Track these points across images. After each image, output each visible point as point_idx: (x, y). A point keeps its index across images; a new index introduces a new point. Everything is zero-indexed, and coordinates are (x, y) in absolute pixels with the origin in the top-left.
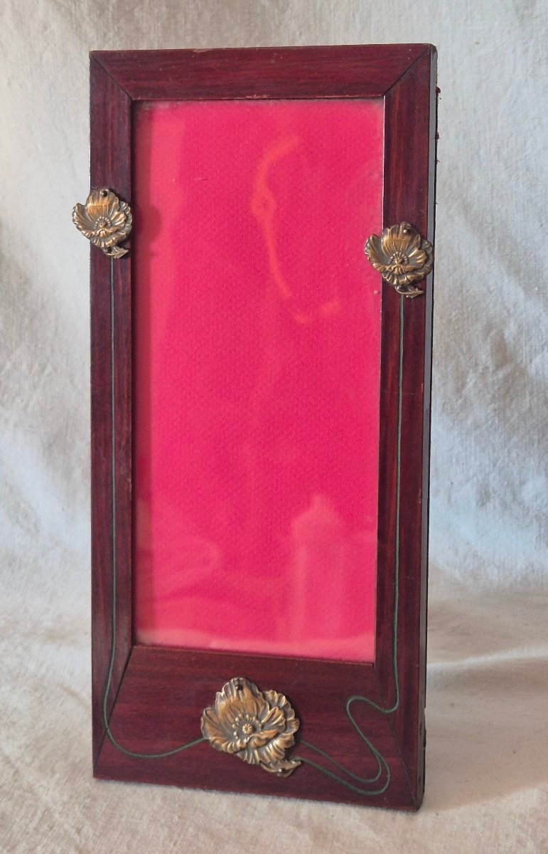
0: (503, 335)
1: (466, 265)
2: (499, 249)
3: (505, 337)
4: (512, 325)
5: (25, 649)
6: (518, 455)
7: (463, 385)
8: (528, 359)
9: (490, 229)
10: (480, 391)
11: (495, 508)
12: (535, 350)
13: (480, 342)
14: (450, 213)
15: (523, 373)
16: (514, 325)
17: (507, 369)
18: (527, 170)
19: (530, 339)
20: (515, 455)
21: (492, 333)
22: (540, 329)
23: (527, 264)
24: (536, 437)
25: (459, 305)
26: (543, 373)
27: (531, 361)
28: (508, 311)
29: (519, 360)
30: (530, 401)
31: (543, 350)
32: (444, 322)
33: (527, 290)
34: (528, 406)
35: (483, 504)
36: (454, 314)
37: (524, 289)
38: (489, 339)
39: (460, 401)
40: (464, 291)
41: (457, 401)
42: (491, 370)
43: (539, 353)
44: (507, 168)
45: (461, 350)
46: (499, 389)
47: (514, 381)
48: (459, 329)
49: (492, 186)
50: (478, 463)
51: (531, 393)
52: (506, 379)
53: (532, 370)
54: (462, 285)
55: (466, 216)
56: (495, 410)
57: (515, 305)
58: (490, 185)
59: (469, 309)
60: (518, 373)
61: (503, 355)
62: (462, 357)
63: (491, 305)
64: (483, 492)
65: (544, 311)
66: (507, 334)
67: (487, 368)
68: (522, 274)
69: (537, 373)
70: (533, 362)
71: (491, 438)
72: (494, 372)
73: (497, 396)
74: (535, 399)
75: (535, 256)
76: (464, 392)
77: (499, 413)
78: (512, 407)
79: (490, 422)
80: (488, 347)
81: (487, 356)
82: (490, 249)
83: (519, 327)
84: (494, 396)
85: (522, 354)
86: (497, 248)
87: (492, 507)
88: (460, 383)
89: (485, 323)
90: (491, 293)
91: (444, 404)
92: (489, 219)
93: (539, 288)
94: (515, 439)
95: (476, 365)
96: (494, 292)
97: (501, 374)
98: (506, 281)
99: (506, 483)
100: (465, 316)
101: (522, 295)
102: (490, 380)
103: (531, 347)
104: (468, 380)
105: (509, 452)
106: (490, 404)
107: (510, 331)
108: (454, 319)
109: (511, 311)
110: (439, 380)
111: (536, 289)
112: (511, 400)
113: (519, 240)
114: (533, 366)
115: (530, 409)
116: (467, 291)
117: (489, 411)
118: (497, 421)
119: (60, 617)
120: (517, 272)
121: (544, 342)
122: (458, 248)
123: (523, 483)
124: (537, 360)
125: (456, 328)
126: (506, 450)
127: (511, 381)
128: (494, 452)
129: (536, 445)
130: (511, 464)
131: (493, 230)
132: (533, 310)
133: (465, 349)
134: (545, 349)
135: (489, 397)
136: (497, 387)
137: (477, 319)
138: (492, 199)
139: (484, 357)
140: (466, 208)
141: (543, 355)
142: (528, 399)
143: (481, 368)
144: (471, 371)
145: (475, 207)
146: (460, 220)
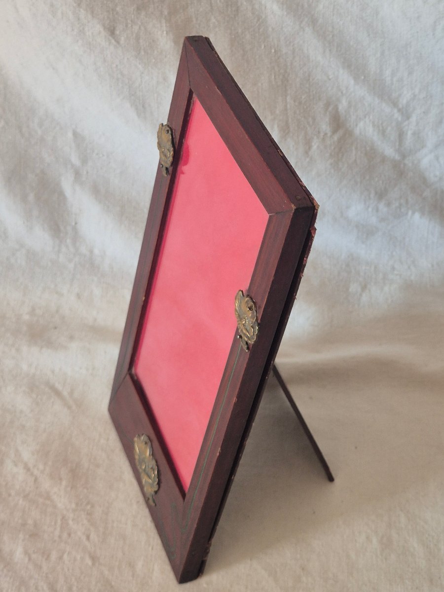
0: (338, 108)
1: (312, 61)
2: (337, 51)
3: (339, 110)
4: (344, 101)
6: (346, 192)
7: (310, 148)
8: (355, 124)
9: (331, 36)
10: (321, 152)
12: (360, 118)
13: (322, 116)
14: (302, 25)
15: (351, 134)
16: (346, 101)
17: (340, 133)
19: (357, 111)
20: (344, 192)
21: (330, 109)
22: (364, 104)
23: (357, 60)
24: (359, 180)
25: (307, 90)
26: (365, 134)
27: (357, 125)
28: (342, 93)
29: (348, 125)
30: (355, 155)
31: (365, 117)
32: (297, 104)
33: (356, 79)
34: (354, 158)
36: (303, 97)
37: (354, 78)
38: (328, 113)
39: (308, 160)
40: (311, 80)
41: (305, 160)
42: (329, 135)
43: (362, 120)
45: (308, 123)
46: (334, 149)
47: (344, 142)
48: (307, 108)
49: (334, 6)
51: (356, 148)
52: (339, 140)
53: (357, 131)
54: (309, 76)
55: (314, 28)
56: (331, 164)
57: (347, 88)
58: (332, 6)
59: (314, 92)
60: (347, 135)
61: (338, 123)
62: (309, 128)
63: (330, 89)
65: (368, 92)
66: (340, 108)
67: (326, 134)
68: (353, 68)
69: (360, 134)
71: (328, 182)
72: (331, 136)
73: (333, 154)
74: (359, 153)
75: (363, 55)
76: (310, 153)
77: (334, 166)
78: (344, 160)
79: (328, 173)
80: (327, 120)
82: (330, 50)
83: (349, 103)
84: (331, 155)
85: (351, 121)
86: (335, 49)
88: (308, 147)
89: (325, 102)
91: (296, 163)
92: (330, 29)
93: (365, 77)
94: (345, 182)
95: (319, 132)
96: (332, 80)
97: (336, 138)
99: (337, 207)
100: (311, 97)
101: (352, 82)
102: (328, 142)
103: (357, 116)
104: (313, 144)
105: (340, 190)
106: (329, 160)
107: (343, 105)
108: (303, 102)
109: (344, 92)
110: (293, 146)
111: (363, 78)
112: (343, 155)
113: (351, 43)
114: (358, 129)
115: (355, 160)
116: (313, 79)
117: (327, 165)
118: (332, 171)
120: (349, 66)
121: (366, 113)
122: (307, 50)
124: (361, 124)
125: (305, 107)
126: (338, 189)
127: (342, 142)
129: (359, 184)
130: (341, 197)
131: (333, 36)
132: (360, 91)
133: (311, 123)
134: (367, 118)
135: (328, 155)
136: (333, 148)
137: (320, 99)
138: (333, 15)
139: (325, 126)
140: (314, 22)
141: (365, 122)
142: (354, 152)
143: (322, 134)
144: (315, 137)
145: (320, 21)
146: (309, 30)
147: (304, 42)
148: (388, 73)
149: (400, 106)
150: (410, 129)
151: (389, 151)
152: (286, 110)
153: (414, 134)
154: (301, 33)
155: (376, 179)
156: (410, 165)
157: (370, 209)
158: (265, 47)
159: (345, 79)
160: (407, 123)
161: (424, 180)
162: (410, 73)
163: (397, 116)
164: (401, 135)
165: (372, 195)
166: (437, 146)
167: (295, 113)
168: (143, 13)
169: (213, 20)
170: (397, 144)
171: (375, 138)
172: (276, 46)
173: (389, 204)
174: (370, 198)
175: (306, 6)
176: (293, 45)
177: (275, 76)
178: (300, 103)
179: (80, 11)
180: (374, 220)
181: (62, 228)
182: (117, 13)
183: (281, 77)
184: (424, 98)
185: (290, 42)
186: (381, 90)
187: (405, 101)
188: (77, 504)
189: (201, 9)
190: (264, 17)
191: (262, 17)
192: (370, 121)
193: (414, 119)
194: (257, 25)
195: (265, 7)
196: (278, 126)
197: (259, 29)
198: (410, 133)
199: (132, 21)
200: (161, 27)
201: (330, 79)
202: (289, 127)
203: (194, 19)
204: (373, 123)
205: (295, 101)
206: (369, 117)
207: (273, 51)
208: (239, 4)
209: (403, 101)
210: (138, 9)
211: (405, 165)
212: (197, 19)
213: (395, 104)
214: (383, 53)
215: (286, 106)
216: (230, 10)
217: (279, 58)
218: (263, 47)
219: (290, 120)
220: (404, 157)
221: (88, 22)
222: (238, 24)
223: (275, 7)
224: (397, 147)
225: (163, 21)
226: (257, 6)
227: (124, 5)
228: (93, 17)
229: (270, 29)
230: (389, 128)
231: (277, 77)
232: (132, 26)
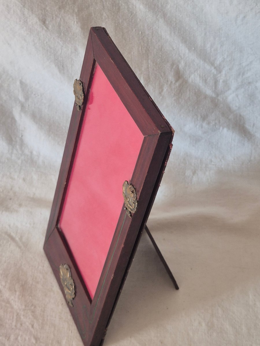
1: (164, 39)
2: (178, 33)
3: (180, 68)
6: (184, 116)
7: (162, 90)
8: (189, 76)
9: (175, 24)
10: (169, 92)
12: (192, 72)
13: (169, 71)
14: (157, 18)
15: (186, 82)
16: (183, 63)
17: (180, 81)
19: (190, 68)
21: (174, 67)
22: (194, 64)
23: (190, 38)
24: (191, 109)
25: (161, 56)
26: (195, 82)
27: (190, 77)
28: (181, 58)
29: (185, 77)
30: (189, 94)
31: (195, 72)
32: (154, 64)
33: (190, 49)
34: (188, 96)
36: (158, 60)
37: (188, 48)
38: (173, 70)
39: (161, 97)
40: (163, 50)
41: (159, 97)
42: (173, 83)
43: (193, 74)
45: (161, 76)
46: (177, 91)
47: (183, 86)
48: (160, 67)
49: (177, 6)
51: (189, 90)
52: (180, 86)
53: (190, 80)
54: (162, 48)
55: (164, 19)
56: (175, 100)
57: (184, 55)
58: (175, 6)
59: (165, 57)
60: (184, 83)
61: (179, 75)
62: (161, 79)
63: (174, 55)
65: (196, 57)
66: (180, 66)
67: (172, 82)
68: (187, 43)
69: (192, 82)
70: (191, 77)
72: (175, 83)
73: (176, 94)
74: (191, 93)
75: (193, 35)
76: (162, 94)
77: (177, 101)
78: (182, 97)
79: (173, 105)
80: (172, 73)
82: (174, 32)
83: (186, 63)
84: (175, 94)
85: (186, 74)
86: (177, 32)
88: (161, 90)
89: (171, 63)
92: (174, 20)
93: (195, 48)
94: (183, 110)
95: (168, 81)
97: (177, 84)
98: (181, 45)
100: (163, 60)
101: (187, 51)
102: (173, 87)
103: (190, 71)
104: (164, 88)
107: (182, 65)
108: (158, 63)
109: (182, 57)
111: (193, 48)
112: (182, 95)
113: (187, 28)
115: (189, 98)
117: (172, 101)
118: (176, 104)
120: (185, 42)
121: (195, 69)
122: (161, 32)
123: (185, 125)
124: (192, 76)
125: (159, 66)
126: (179, 115)
129: (191, 112)
130: (180, 119)
131: (176, 24)
132: (191, 56)
133: (163, 75)
134: (196, 72)
135: (173, 94)
136: (176, 90)
137: (168, 61)
138: (176, 11)
139: (171, 77)
140: (164, 15)
141: (195, 75)
142: (188, 93)
143: (169, 82)
144: (165, 84)
145: (169, 15)
146: (161, 21)
147: (158, 28)
148: (208, 45)
149: (216, 65)
150: (221, 79)
151: (209, 92)
152: (148, 68)
153: (224, 82)
154: (157, 22)
155: (201, 109)
156: (221, 100)
157: (198, 126)
158: (135, 30)
159: (183, 49)
160: (219, 75)
161: (230, 109)
162: (222, 46)
163: (214, 71)
164: (216, 82)
165: (199, 118)
166: (237, 89)
167: (153, 69)
168: (63, 11)
169: (105, 15)
170: (214, 88)
171: (201, 84)
172: (142, 30)
173: (209, 123)
174: (197, 120)
175: (160, 6)
176: (152, 29)
177: (141, 48)
178: (156, 64)
179: (24, 10)
180: (200, 133)
181: (14, 139)
182: (47, 11)
183: (145, 48)
184: (229, 60)
185: (150, 28)
186: (203, 55)
187: (218, 63)
189: (97, 8)
190: (135, 12)
191: (133, 13)
192: (198, 74)
193: (224, 72)
194: (131, 17)
195: (136, 7)
196: (143, 78)
197: (132, 20)
198: (221, 81)
199: (56, 15)
200: (73, 18)
201: (174, 50)
202: (150, 78)
203: (93, 14)
204: (200, 75)
205: (153, 63)
206: (197, 72)
207: (140, 33)
208: (120, 5)
209: (218, 62)
210: (60, 8)
211: (218, 100)
212: (95, 14)
213: (212, 64)
214: (205, 34)
215: (148, 66)
216: (114, 8)
217: (143, 37)
218: (134, 30)
219: (150, 74)
220: (218, 95)
221: (30, 16)
222: (119, 17)
223: (142, 7)
224: (214, 90)
225: (75, 15)
226: (130, 6)
227: (51, 6)
228: (32, 13)
229: (139, 20)
230: (209, 78)
231: (143, 48)
232: (56, 18)
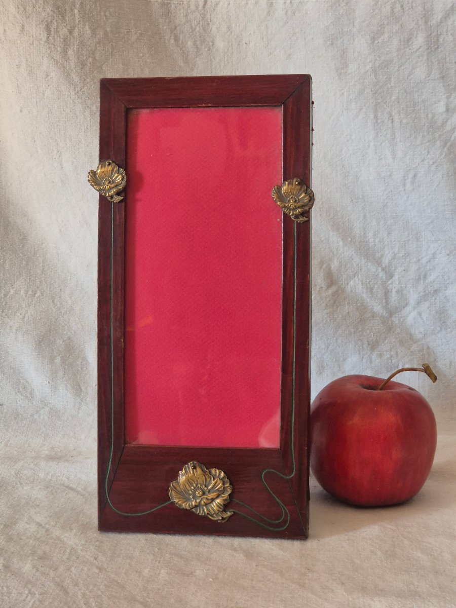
0: (330, 267)
3: (332, 269)
4: (335, 261)
5: (36, 465)
6: (342, 342)
8: (346, 282)
9: (321, 203)
10: (318, 302)
11: (327, 376)
12: (350, 277)
13: (317, 271)
15: (343, 291)
16: (337, 262)
17: (334, 288)
18: (343, 167)
19: (347, 270)
20: (340, 342)
21: (324, 267)
22: (353, 264)
23: (343, 224)
24: (352, 330)
26: (355, 291)
27: (348, 284)
28: (333, 253)
29: (340, 283)
31: (355, 277)
33: (344, 240)
34: (347, 311)
35: (321, 373)
37: (342, 239)
38: (322, 270)
42: (324, 289)
43: (352, 279)
44: (330, 166)
46: (330, 300)
47: (338, 296)
50: (317, 347)
51: (349, 304)
52: (333, 294)
53: (348, 289)
56: (327, 314)
57: (337, 249)
60: (340, 291)
61: (331, 280)
63: (322, 249)
64: (320, 365)
65: (355, 253)
66: (333, 267)
68: (341, 230)
69: (352, 291)
71: (326, 331)
72: (326, 290)
74: (351, 307)
75: (348, 219)
77: (330, 316)
78: (338, 311)
79: (325, 321)
80: (322, 275)
81: (322, 280)
82: (321, 215)
83: (340, 262)
84: (327, 305)
85: (342, 279)
86: (325, 214)
87: (326, 375)
89: (319, 260)
90: (322, 242)
94: (340, 331)
95: (315, 285)
96: (324, 241)
97: (330, 291)
98: (331, 234)
99: (334, 360)
101: (341, 243)
102: (324, 295)
103: (348, 275)
105: (337, 340)
106: (325, 309)
107: (335, 265)
109: (335, 253)
111: (350, 239)
112: (337, 307)
113: (338, 210)
114: (349, 287)
115: (348, 313)
117: (324, 314)
118: (329, 320)
119: (52, 448)
120: (338, 229)
121: (355, 272)
123: (345, 360)
124: (352, 283)
126: (335, 338)
127: (336, 296)
128: (327, 340)
129: (353, 335)
130: (338, 347)
131: (322, 203)
132: (348, 252)
134: (356, 276)
135: (324, 305)
136: (328, 300)
141: (355, 280)
142: (347, 307)
148: (370, 235)
149: (384, 266)
150: (394, 286)
151: (378, 308)
153: (398, 292)
155: (368, 331)
156: (397, 322)
159: (335, 240)
160: (390, 282)
161: (411, 336)
162: (389, 233)
163: (381, 274)
164: (387, 293)
165: (365, 346)
166: (419, 303)
170: (384, 301)
171: (365, 296)
173: (381, 355)
174: (363, 348)
184: (403, 256)
186: (367, 252)
187: (387, 261)
188: (86, 541)
192: (359, 279)
193: (396, 277)
198: (394, 291)
204: (362, 281)
206: (358, 277)
209: (386, 261)
211: (392, 322)
213: (379, 264)
214: (365, 217)
220: (391, 315)
224: (384, 305)
230: (376, 286)
